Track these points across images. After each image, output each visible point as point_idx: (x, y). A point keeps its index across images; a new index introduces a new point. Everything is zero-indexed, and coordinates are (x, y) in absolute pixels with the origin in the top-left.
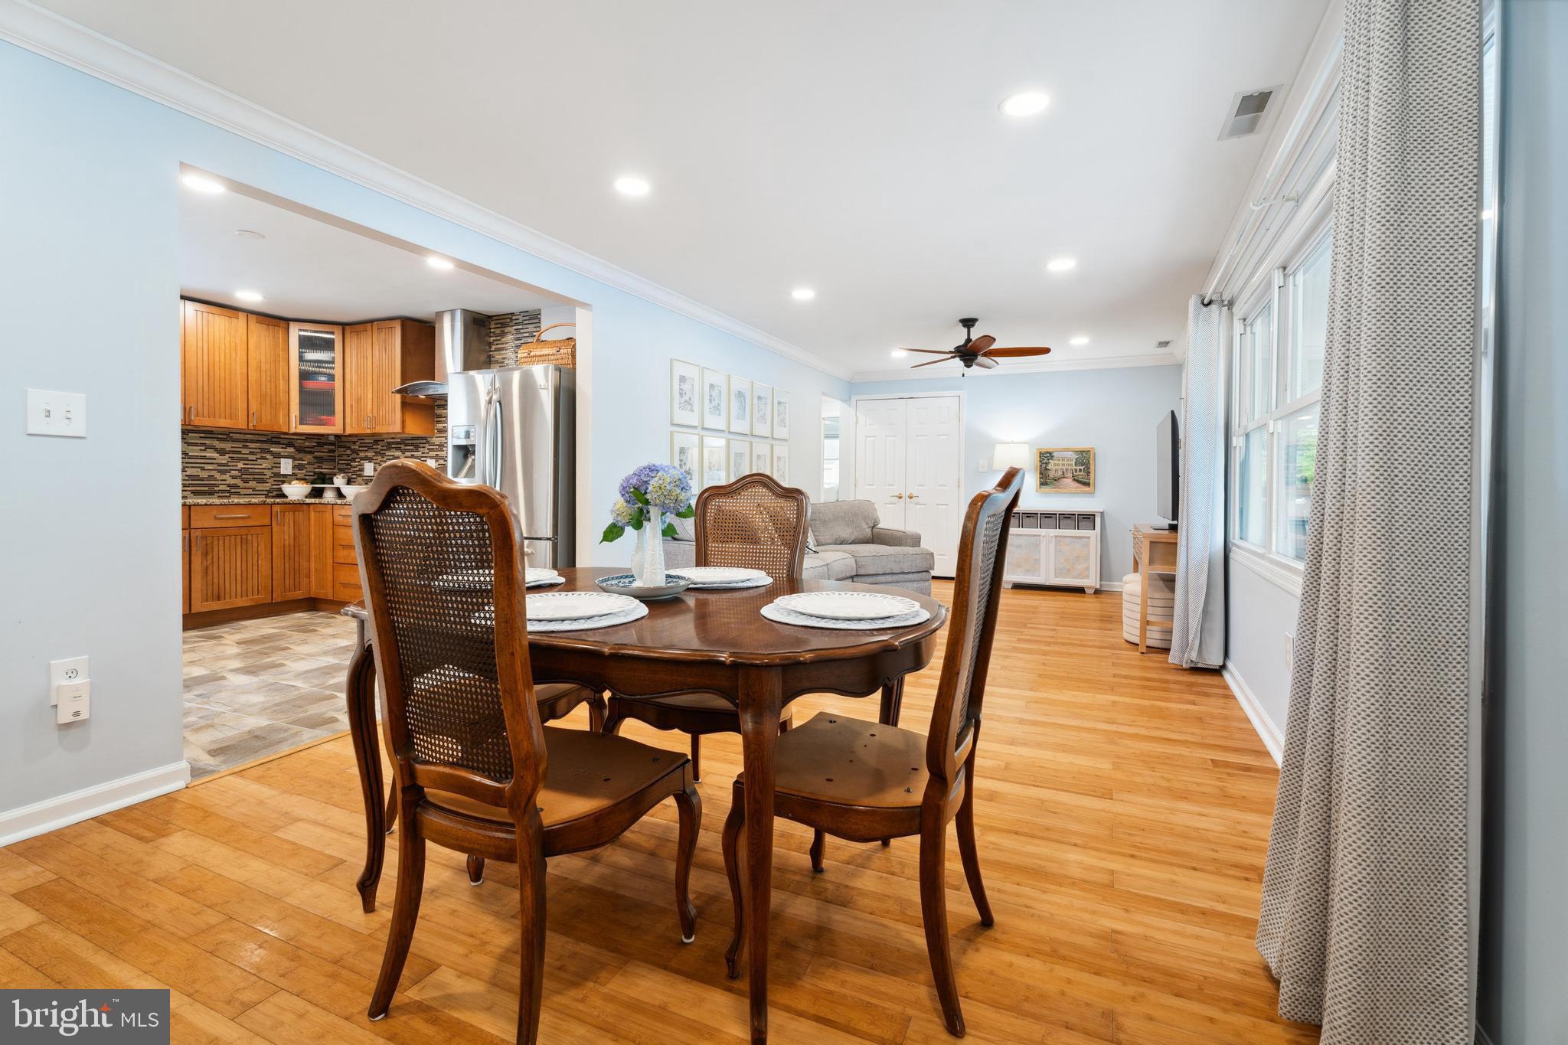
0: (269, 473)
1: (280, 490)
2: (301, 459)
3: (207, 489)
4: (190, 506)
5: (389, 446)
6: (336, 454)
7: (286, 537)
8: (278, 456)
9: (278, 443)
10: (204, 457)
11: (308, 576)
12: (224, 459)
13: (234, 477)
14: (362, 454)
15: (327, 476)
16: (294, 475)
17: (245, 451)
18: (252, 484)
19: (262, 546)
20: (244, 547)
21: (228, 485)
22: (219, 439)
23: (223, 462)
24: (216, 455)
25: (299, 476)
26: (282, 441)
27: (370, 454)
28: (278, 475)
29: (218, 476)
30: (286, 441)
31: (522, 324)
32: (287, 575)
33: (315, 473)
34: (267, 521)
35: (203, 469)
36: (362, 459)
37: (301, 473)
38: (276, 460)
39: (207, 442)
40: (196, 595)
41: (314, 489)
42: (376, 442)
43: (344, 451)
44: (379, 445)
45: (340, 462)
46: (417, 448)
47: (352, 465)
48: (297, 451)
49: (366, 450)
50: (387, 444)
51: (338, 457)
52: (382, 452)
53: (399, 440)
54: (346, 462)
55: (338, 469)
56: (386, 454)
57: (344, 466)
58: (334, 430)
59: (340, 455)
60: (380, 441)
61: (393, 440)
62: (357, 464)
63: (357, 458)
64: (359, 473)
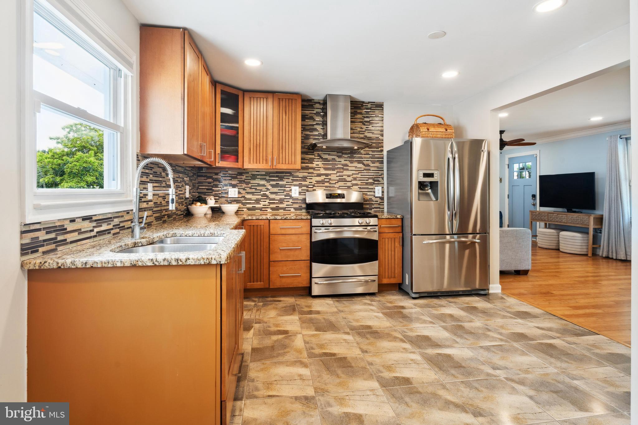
2: (190, 186)
5: (254, 177)
8: (186, 183)
14: (225, 182)
16: (189, 198)
27: (234, 182)
28: (186, 198)
31: (370, 109)
36: (226, 185)
38: (185, 187)
43: (204, 179)
44: (243, 176)
45: (200, 187)
46: (281, 179)
47: (214, 190)
48: (189, 179)
49: (231, 179)
50: (251, 176)
51: (197, 183)
52: (246, 181)
53: (264, 173)
54: (207, 187)
55: (197, 192)
56: (251, 182)
57: (205, 191)
58: (238, 165)
59: (199, 183)
60: (244, 173)
61: (258, 173)
62: (220, 189)
63: (220, 185)
64: (220, 195)
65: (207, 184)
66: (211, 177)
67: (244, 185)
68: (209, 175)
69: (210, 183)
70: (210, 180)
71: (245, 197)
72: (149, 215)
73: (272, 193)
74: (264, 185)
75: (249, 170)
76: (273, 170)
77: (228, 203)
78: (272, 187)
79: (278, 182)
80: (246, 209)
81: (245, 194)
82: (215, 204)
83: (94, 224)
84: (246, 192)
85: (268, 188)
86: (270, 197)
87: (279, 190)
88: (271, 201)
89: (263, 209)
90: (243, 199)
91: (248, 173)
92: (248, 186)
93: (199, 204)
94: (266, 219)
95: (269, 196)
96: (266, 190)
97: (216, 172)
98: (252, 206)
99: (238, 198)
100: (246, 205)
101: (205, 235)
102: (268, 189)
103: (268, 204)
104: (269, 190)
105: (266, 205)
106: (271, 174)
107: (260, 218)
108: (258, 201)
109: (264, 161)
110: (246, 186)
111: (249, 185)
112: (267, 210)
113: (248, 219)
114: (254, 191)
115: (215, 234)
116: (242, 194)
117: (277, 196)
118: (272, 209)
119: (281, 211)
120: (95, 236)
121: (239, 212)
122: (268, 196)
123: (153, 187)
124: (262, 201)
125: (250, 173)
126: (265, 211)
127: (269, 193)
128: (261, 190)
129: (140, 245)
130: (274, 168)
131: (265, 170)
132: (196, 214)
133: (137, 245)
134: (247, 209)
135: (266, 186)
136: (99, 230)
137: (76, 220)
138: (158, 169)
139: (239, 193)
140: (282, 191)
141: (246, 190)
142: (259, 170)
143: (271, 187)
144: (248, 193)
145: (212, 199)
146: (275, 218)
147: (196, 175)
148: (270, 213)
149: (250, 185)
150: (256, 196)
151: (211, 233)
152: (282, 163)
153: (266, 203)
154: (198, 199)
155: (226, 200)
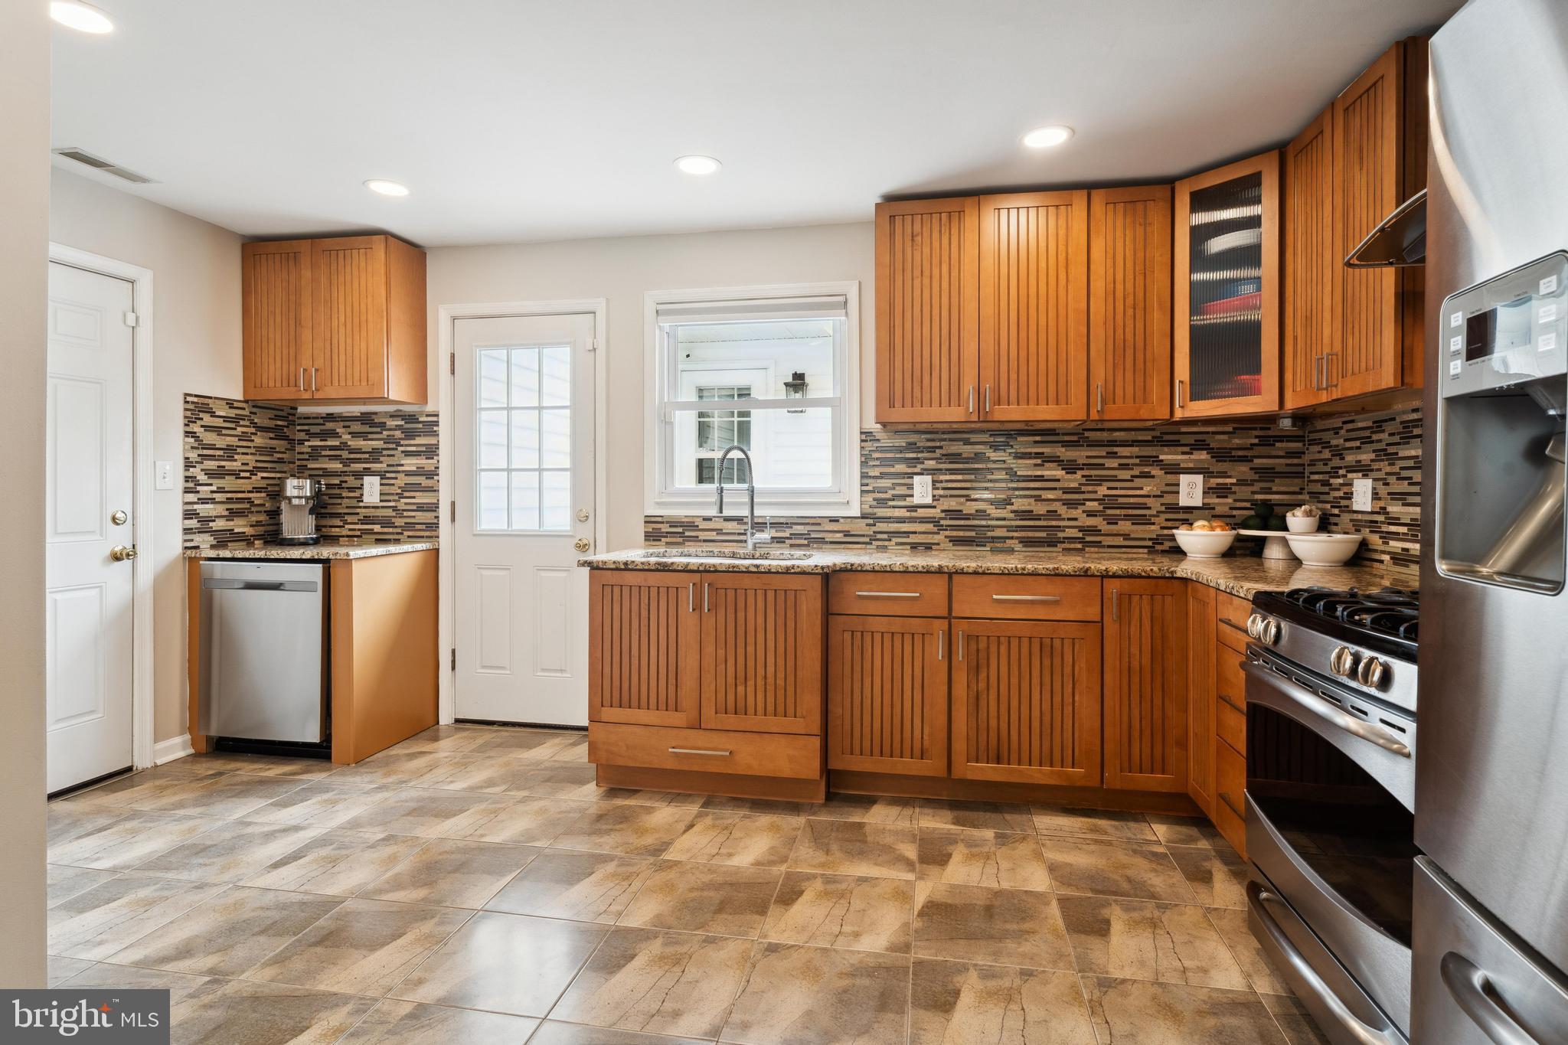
0: (1155, 505)
1: (1173, 538)
2: (1224, 475)
3: (1044, 534)
4: (950, 575)
6: (1306, 459)
7: (1135, 651)
8: (1175, 470)
9: (1176, 444)
10: (1040, 479)
11: (1183, 744)
12: (1074, 480)
13: (1091, 514)
14: (1350, 458)
15: (1277, 510)
16: (1206, 507)
17: (1113, 463)
18: (1125, 526)
19: (1082, 664)
20: (1047, 662)
21: (1081, 529)
22: (1066, 444)
23: (1073, 485)
24: (1059, 473)
25: (1219, 510)
26: (1185, 440)
27: (1366, 457)
28: (1174, 508)
29: (1062, 510)
30: (1191, 440)
32: (1136, 734)
33: (1254, 503)
34: (1093, 613)
35: (1038, 499)
36: (1352, 469)
37: (1222, 505)
38: (1170, 478)
39: (1046, 450)
40: (960, 746)
41: (1239, 539)
42: (1378, 426)
44: (1384, 431)
47: (1332, 484)
49: (1358, 448)
51: (1308, 465)
52: (1391, 450)
54: (1321, 477)
55: (1308, 493)
56: (1399, 454)
57: (1320, 487)
59: (1312, 463)
62: (1341, 481)
63: (1341, 468)
64: (1343, 503)
65: (1320, 467)
66: (1326, 445)
67: (1385, 468)
68: (1326, 436)
69: (1326, 462)
70: (1326, 454)
71: (1388, 510)
72: (923, 531)
80: (1389, 557)
81: (1386, 499)
84: (1389, 494)
90: (1381, 518)
92: (1395, 469)
97: (1336, 423)
98: (1403, 549)
99: (1372, 513)
100: (1389, 543)
108: (1413, 530)
110: (1388, 469)
111: (1395, 465)
114: (1406, 486)
116: (1380, 499)
123: (936, 481)
134: (1391, 558)
138: (969, 446)
139: (1376, 496)
141: (1389, 484)
144: (1396, 496)
149: (1397, 466)
150: (1411, 509)
155: (1351, 520)
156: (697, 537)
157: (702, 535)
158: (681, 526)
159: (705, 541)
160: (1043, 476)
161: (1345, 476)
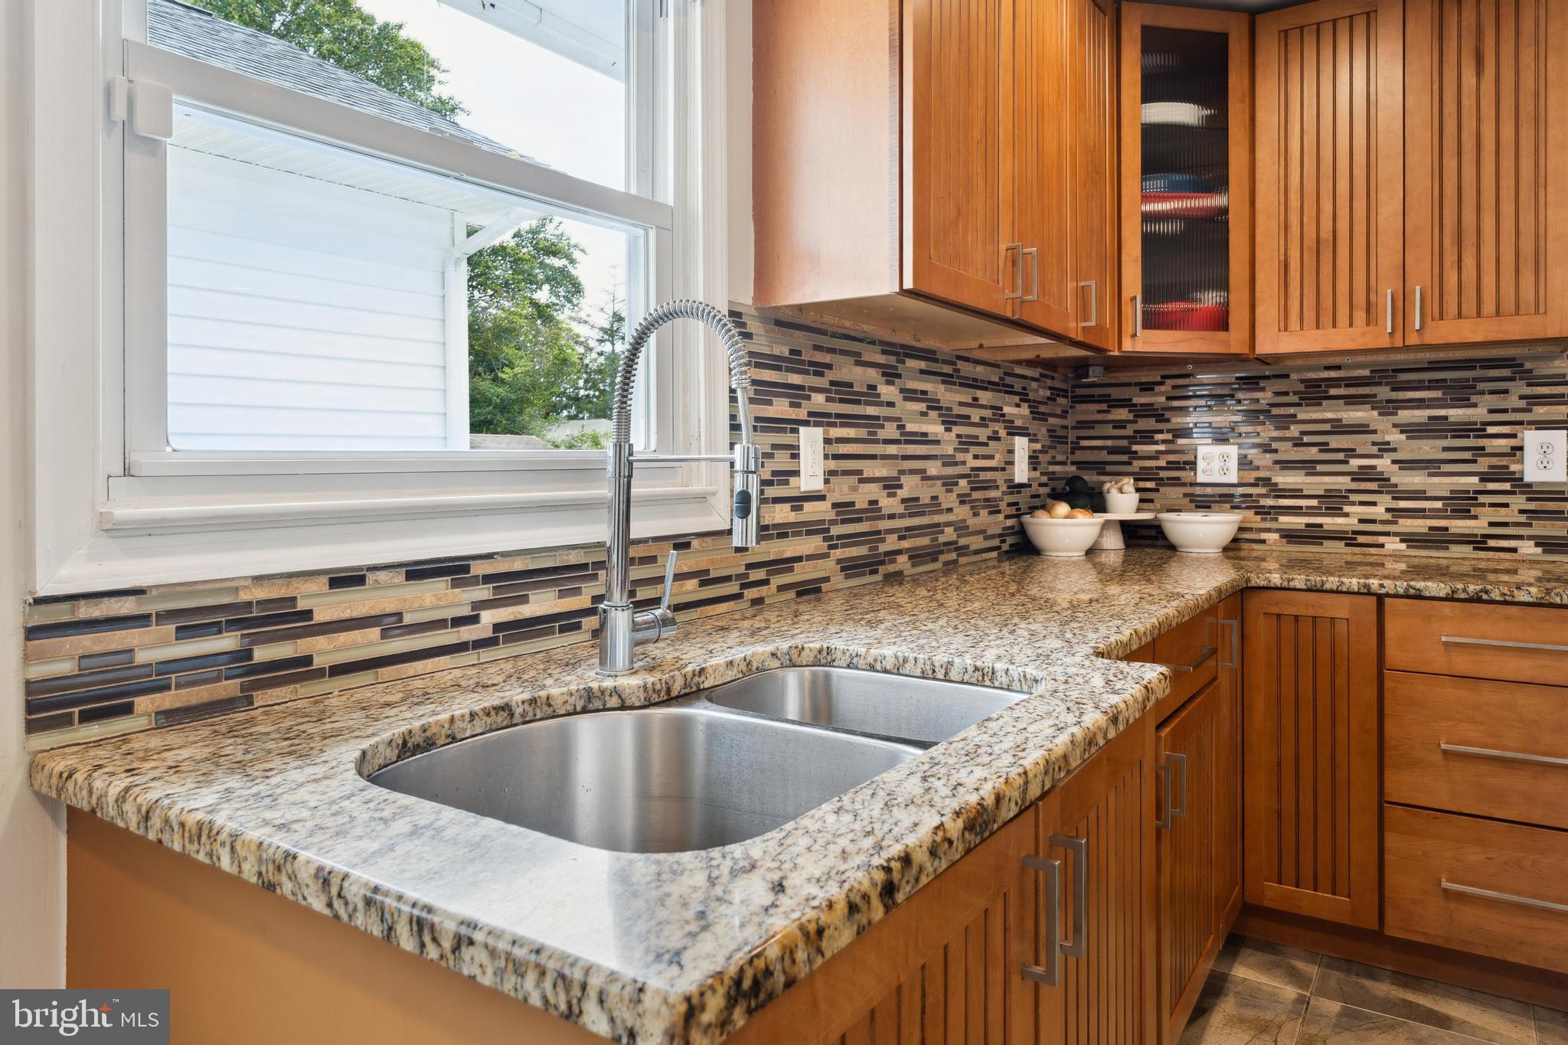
3: (928, 541)
5: (1314, 393)
8: (1012, 429)
9: (1012, 391)
10: (925, 439)
12: (950, 444)
13: (962, 501)
14: (1183, 420)
16: (1029, 484)
18: (984, 518)
21: (955, 527)
22: (944, 379)
23: (949, 451)
27: (1221, 418)
29: (942, 496)
30: (1019, 386)
33: (1049, 477)
35: (924, 476)
37: (1036, 479)
38: (1010, 442)
39: (930, 387)
42: (1249, 383)
43: (1099, 412)
44: (1263, 389)
45: (1084, 443)
46: (1462, 394)
47: (1136, 452)
48: (1031, 412)
50: (1302, 387)
51: (1073, 428)
53: (1366, 373)
54: (1109, 443)
55: (1073, 463)
56: (1300, 416)
57: (1104, 456)
58: (1226, 343)
59: (1082, 425)
60: (1267, 377)
61: (1333, 374)
62: (1162, 447)
63: (1161, 432)
64: (1163, 474)
65: (1109, 431)
66: (1125, 403)
67: (1269, 432)
68: (1116, 393)
69: (1120, 425)
70: (1122, 414)
71: (1273, 481)
72: (808, 553)
73: (1405, 464)
74: (1362, 429)
75: (1290, 363)
76: (1412, 356)
77: (1197, 507)
78: (1408, 438)
79: (1442, 412)
80: (1276, 536)
81: (1269, 469)
82: (1138, 510)
83: (484, 592)
84: (1276, 462)
85: (1387, 438)
86: (1396, 486)
87: (1445, 449)
88: (1403, 504)
89: (1361, 539)
90: (1262, 490)
91: (1287, 376)
92: (1287, 434)
93: (1063, 508)
94: (1358, 593)
95: (1394, 480)
96: (1374, 450)
97: (1144, 380)
98: (1308, 525)
99: (1239, 485)
100: (1277, 519)
101: (953, 675)
102: (1385, 448)
103: (1388, 516)
104: (1395, 450)
105: (1373, 521)
106: (1403, 377)
107: (1328, 586)
108: (1333, 502)
109: (1360, 315)
110: (1277, 434)
111: (1289, 429)
112: (1382, 546)
113: (1263, 583)
114: (1313, 453)
115: (998, 674)
116: (1257, 468)
117: (1436, 480)
118: (1410, 539)
119: (1457, 551)
120: (480, 644)
121: (1246, 546)
122: (1388, 480)
123: (827, 441)
124: (1353, 503)
125: (1294, 376)
126: (1372, 550)
127: (1394, 462)
128: (1351, 453)
129: (614, 702)
130: (1413, 340)
131: (1370, 358)
132: (1050, 551)
133: (598, 704)
134: (1282, 537)
135: (1375, 432)
136: (512, 618)
137: (371, 577)
138: (859, 370)
139: (1244, 463)
140: (1467, 455)
141: (1276, 451)
142: (1337, 361)
143: (1403, 437)
144: (1286, 465)
145: (1126, 488)
146: (1412, 592)
147: (1067, 397)
148: (1396, 556)
149: (1294, 431)
150: (1327, 479)
151: (976, 669)
152: (1460, 316)
153: (1379, 511)
154: (1068, 489)
155: (1185, 495)
156: (308, 660)
157: (325, 650)
158: (232, 624)
159: (338, 670)
160: (925, 434)
161: (1164, 442)
